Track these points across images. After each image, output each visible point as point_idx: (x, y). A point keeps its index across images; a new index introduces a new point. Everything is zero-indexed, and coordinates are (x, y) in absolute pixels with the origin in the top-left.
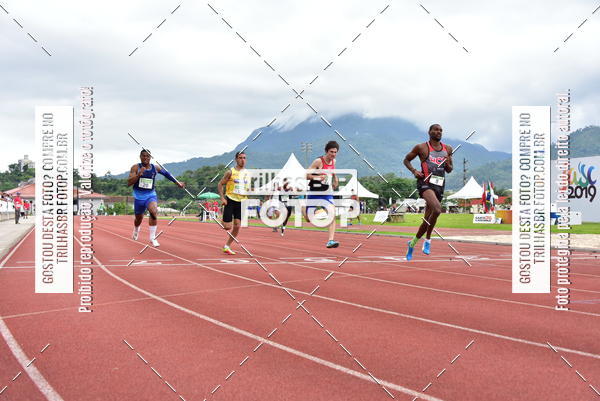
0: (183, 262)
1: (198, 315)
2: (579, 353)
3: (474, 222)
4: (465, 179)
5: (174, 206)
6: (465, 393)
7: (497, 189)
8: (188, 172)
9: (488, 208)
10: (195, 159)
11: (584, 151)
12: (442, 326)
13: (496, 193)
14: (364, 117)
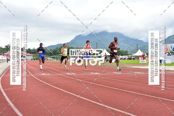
0: (55, 74)
1: (60, 89)
2: (171, 100)
3: (140, 62)
4: (137, 50)
5: (53, 58)
6: (137, 112)
7: (147, 53)
8: (57, 48)
9: (144, 58)
10: (59, 44)
11: (172, 42)
12: (131, 92)
13: (146, 54)
14: (108, 32)
